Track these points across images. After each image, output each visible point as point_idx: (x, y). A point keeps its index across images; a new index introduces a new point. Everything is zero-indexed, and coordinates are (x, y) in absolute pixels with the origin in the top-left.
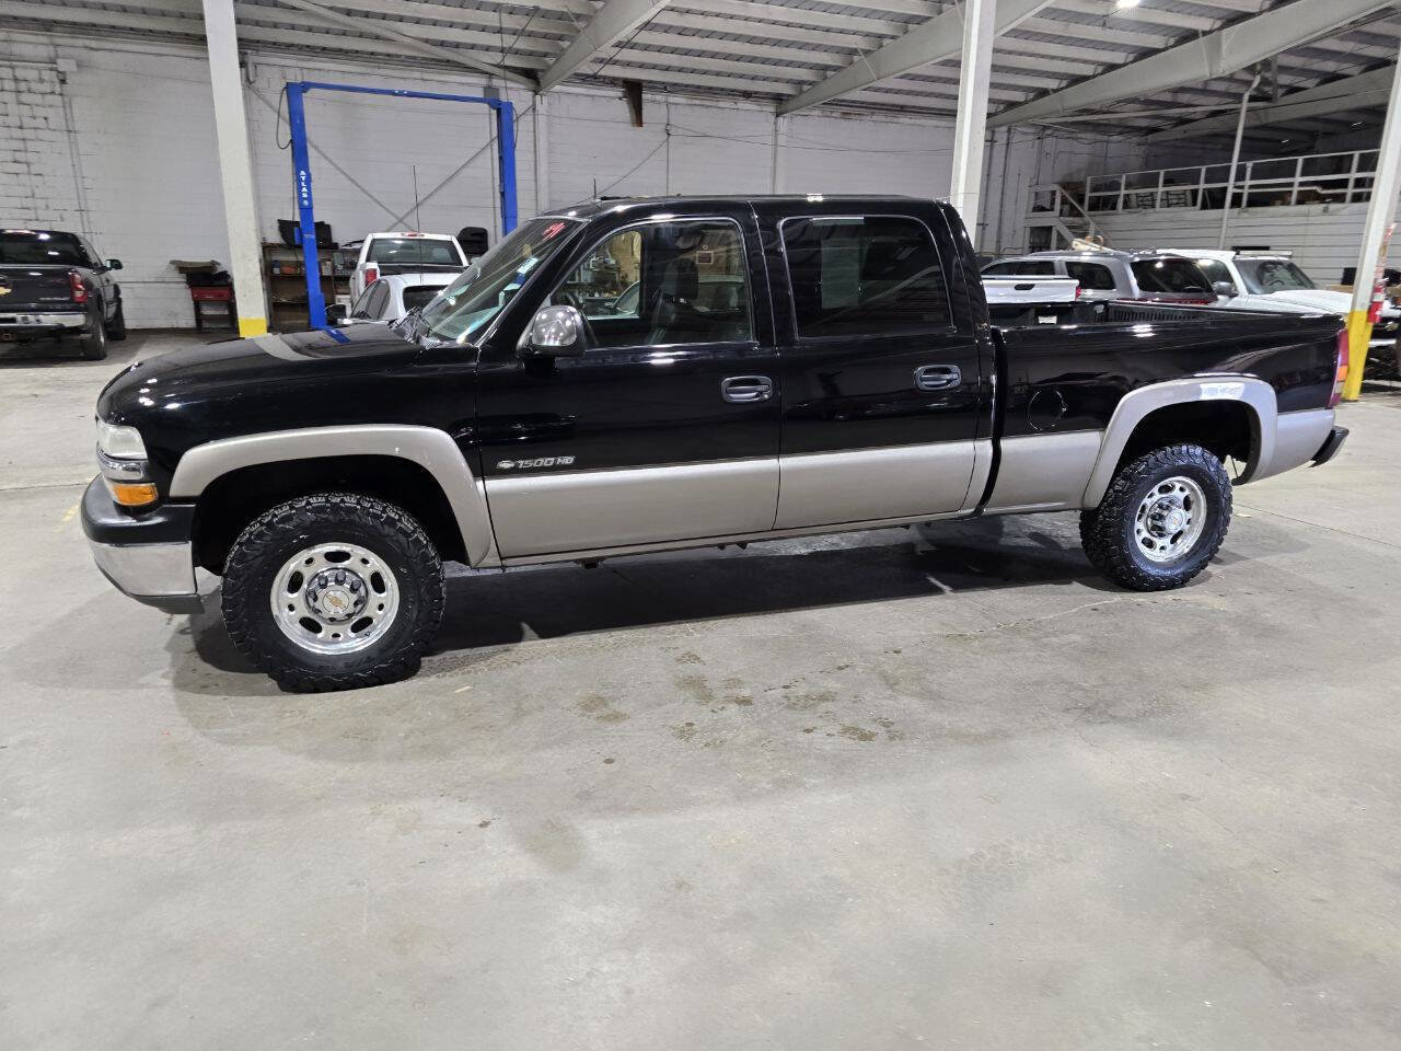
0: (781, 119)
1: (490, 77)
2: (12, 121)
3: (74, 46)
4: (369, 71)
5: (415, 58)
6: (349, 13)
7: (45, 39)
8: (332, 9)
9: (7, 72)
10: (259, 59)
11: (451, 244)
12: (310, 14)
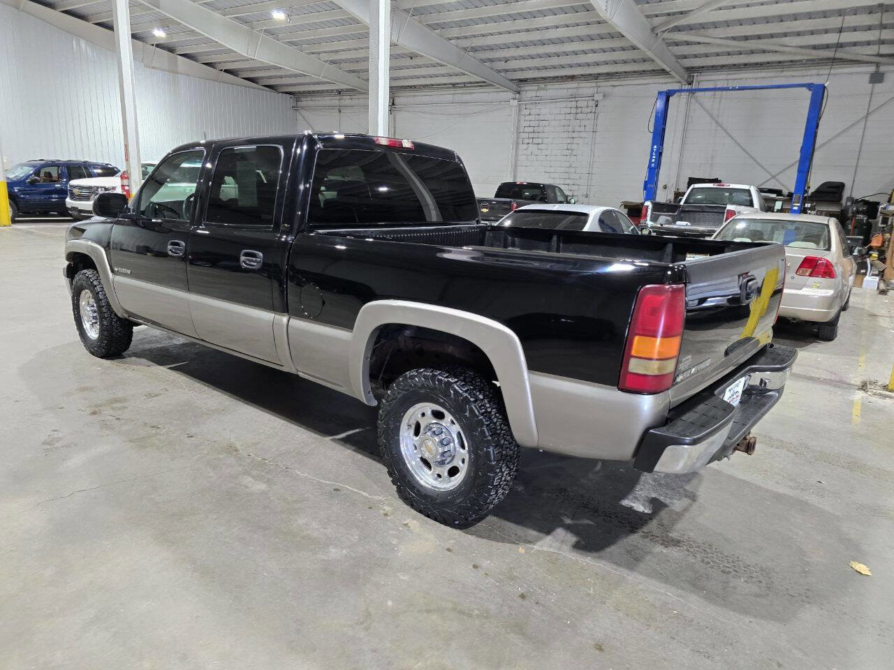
1: (878, 64)
2: (570, 129)
3: (605, 85)
4: (777, 75)
5: (811, 60)
6: (746, 38)
7: (594, 85)
8: (734, 38)
9: (574, 104)
10: (701, 78)
11: (749, 191)
12: (719, 45)
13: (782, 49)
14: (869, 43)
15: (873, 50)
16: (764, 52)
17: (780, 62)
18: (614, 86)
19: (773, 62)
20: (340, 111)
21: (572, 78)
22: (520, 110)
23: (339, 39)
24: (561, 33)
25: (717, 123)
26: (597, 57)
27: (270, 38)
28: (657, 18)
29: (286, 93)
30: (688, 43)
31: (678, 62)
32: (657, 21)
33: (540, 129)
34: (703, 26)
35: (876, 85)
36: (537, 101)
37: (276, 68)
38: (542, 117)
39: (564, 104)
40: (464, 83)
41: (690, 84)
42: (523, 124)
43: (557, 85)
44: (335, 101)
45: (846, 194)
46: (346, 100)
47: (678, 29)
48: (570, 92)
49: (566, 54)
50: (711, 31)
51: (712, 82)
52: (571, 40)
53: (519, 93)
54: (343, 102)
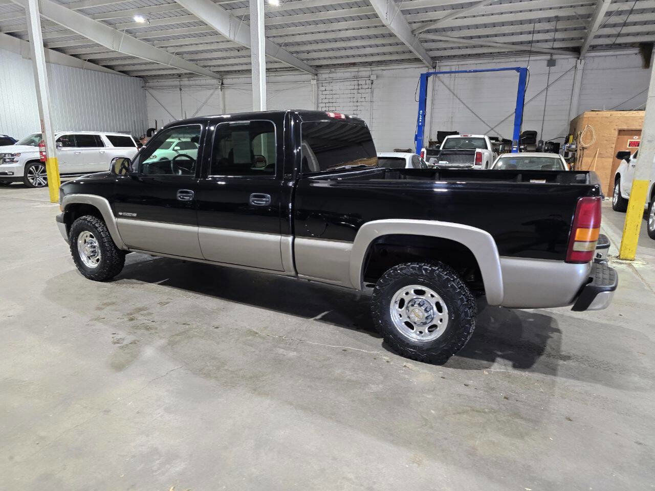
1: (551, 54)
2: (355, 100)
3: (378, 70)
4: (490, 61)
5: (512, 52)
6: (471, 38)
7: (369, 69)
8: (463, 38)
9: (356, 83)
10: (441, 64)
11: (484, 139)
12: (454, 42)
13: (495, 45)
14: (546, 41)
15: (549, 45)
16: (482, 46)
17: (491, 53)
18: (384, 70)
19: (486, 53)
20: (181, 90)
21: (354, 64)
22: (318, 88)
23: (184, 37)
24: (350, 34)
25: (454, 94)
26: (372, 51)
27: (129, 35)
28: (415, 24)
29: (136, 76)
30: (433, 41)
31: (427, 53)
32: (415, 26)
33: (334, 101)
34: (444, 30)
35: (551, 67)
36: (332, 81)
37: (134, 58)
38: (334, 92)
39: (349, 83)
40: (276, 68)
41: (435, 67)
42: (321, 97)
43: (343, 70)
44: (176, 82)
45: (538, 139)
46: (185, 82)
47: (428, 32)
48: (353, 74)
49: (351, 48)
50: (449, 33)
51: (448, 67)
52: (355, 38)
53: (316, 75)
54: (182, 83)
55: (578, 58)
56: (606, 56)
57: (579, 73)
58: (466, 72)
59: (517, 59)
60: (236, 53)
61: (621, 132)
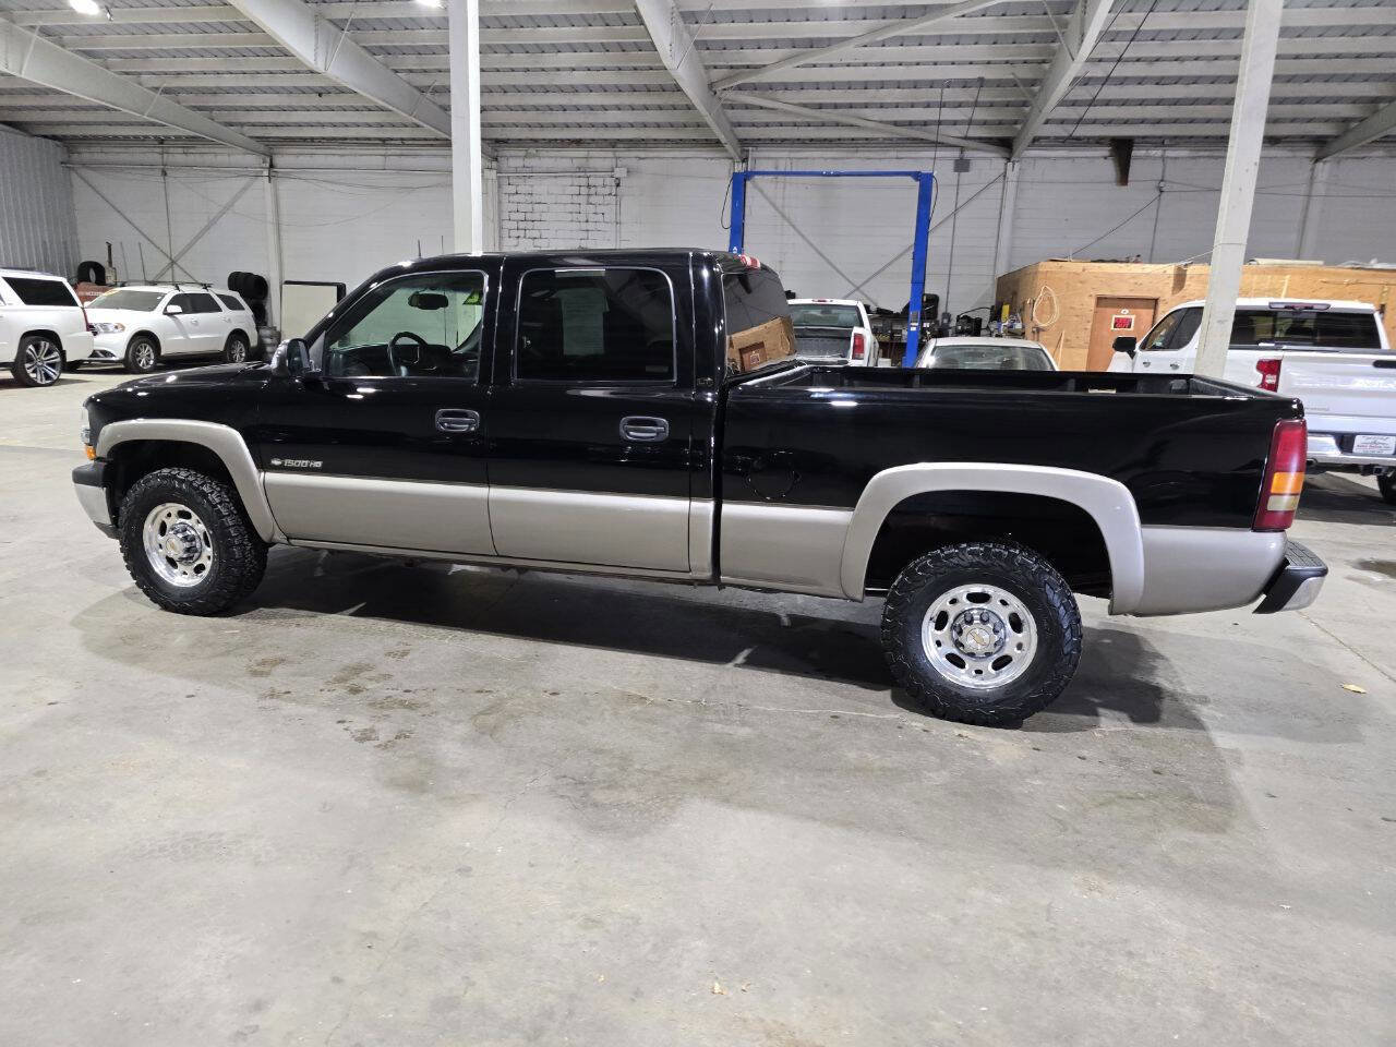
0: (1320, 165)
1: (962, 149)
2: (582, 217)
3: (630, 157)
4: (850, 155)
5: (891, 139)
6: (820, 106)
7: (610, 154)
8: (805, 105)
9: (583, 181)
10: (757, 154)
11: (857, 308)
12: (786, 112)
13: (862, 123)
14: (955, 123)
15: (960, 131)
16: (837, 124)
17: (853, 139)
18: (640, 158)
20: (164, 173)
21: (578, 142)
22: (500, 186)
23: (188, 53)
24: (579, 78)
25: (783, 216)
26: (620, 118)
27: (44, 40)
28: (715, 70)
29: (45, 137)
30: (747, 107)
31: (732, 131)
32: (716, 74)
33: (536, 216)
34: (771, 87)
35: (963, 174)
36: (527, 174)
37: (46, 92)
38: (536, 198)
39: (569, 181)
40: (402, 139)
41: (745, 160)
42: (507, 207)
43: (554, 153)
44: (153, 156)
45: (941, 309)
46: (177, 156)
47: (740, 88)
48: (576, 163)
49: (577, 108)
50: (780, 94)
51: (770, 161)
52: (589, 89)
53: (496, 159)
54: (169, 158)
55: (1009, 160)
56: (1055, 159)
57: (1011, 186)
58: (820, 174)
59: (901, 155)
60: (315, 100)
61: (1102, 301)
